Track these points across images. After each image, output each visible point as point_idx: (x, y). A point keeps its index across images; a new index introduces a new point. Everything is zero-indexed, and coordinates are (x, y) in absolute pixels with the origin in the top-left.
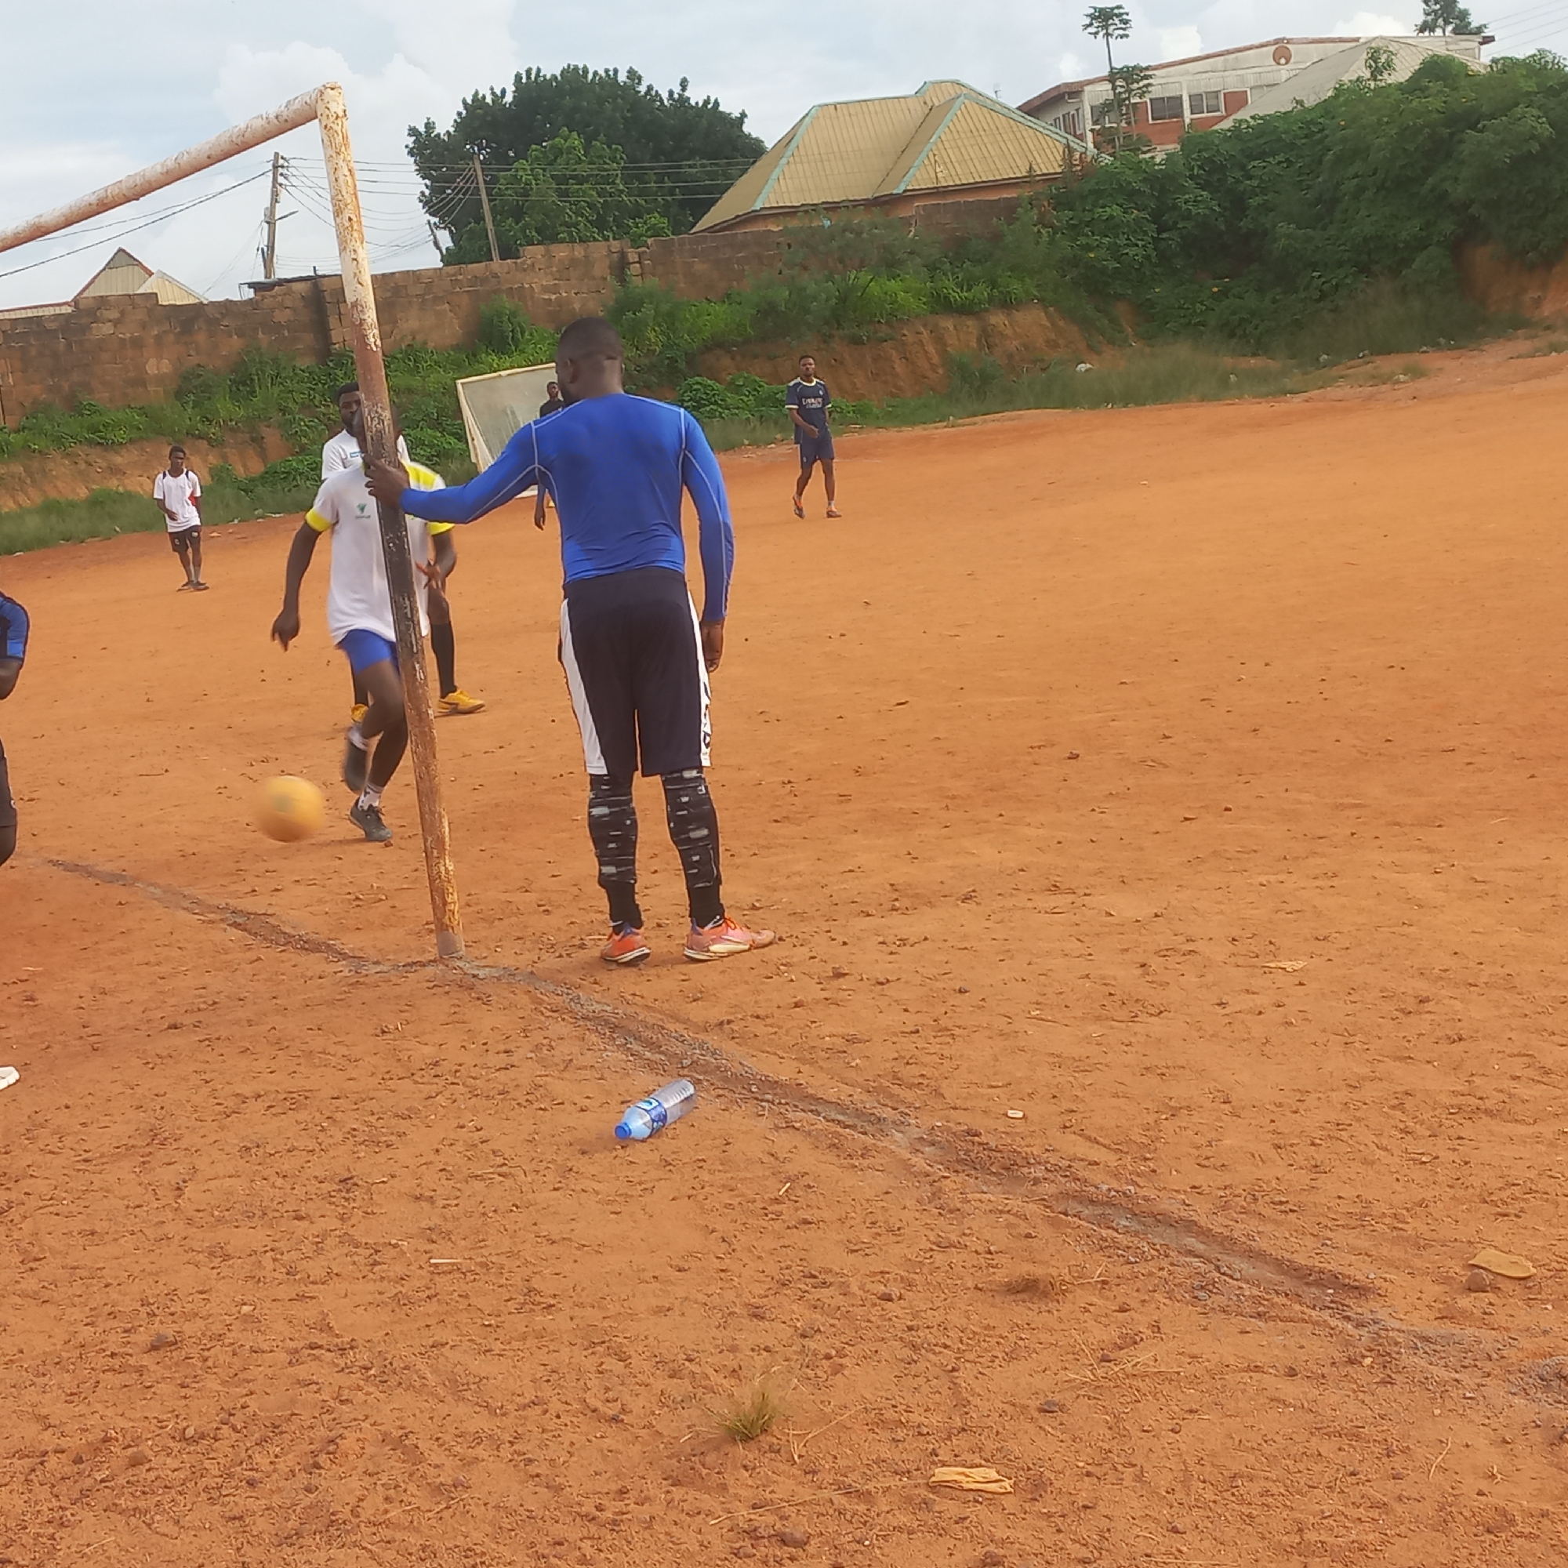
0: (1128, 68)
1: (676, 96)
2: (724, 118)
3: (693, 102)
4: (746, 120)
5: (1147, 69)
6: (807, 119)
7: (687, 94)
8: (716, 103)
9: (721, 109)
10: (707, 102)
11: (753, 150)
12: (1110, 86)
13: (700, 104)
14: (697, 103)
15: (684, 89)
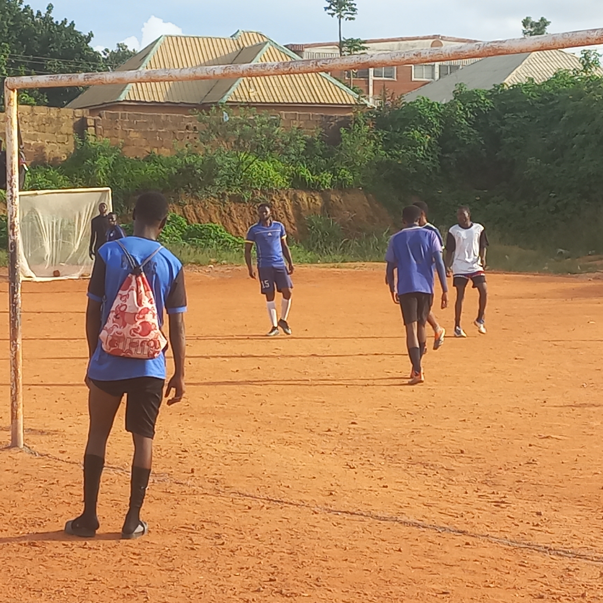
0: (352, 39)
1: (43, 15)
2: (76, 34)
3: (54, 21)
4: (92, 38)
5: (365, 42)
7: (51, 15)
8: (72, 24)
9: (75, 29)
10: (64, 22)
12: (338, 51)
13: (60, 23)
14: (57, 22)
15: (49, 12)
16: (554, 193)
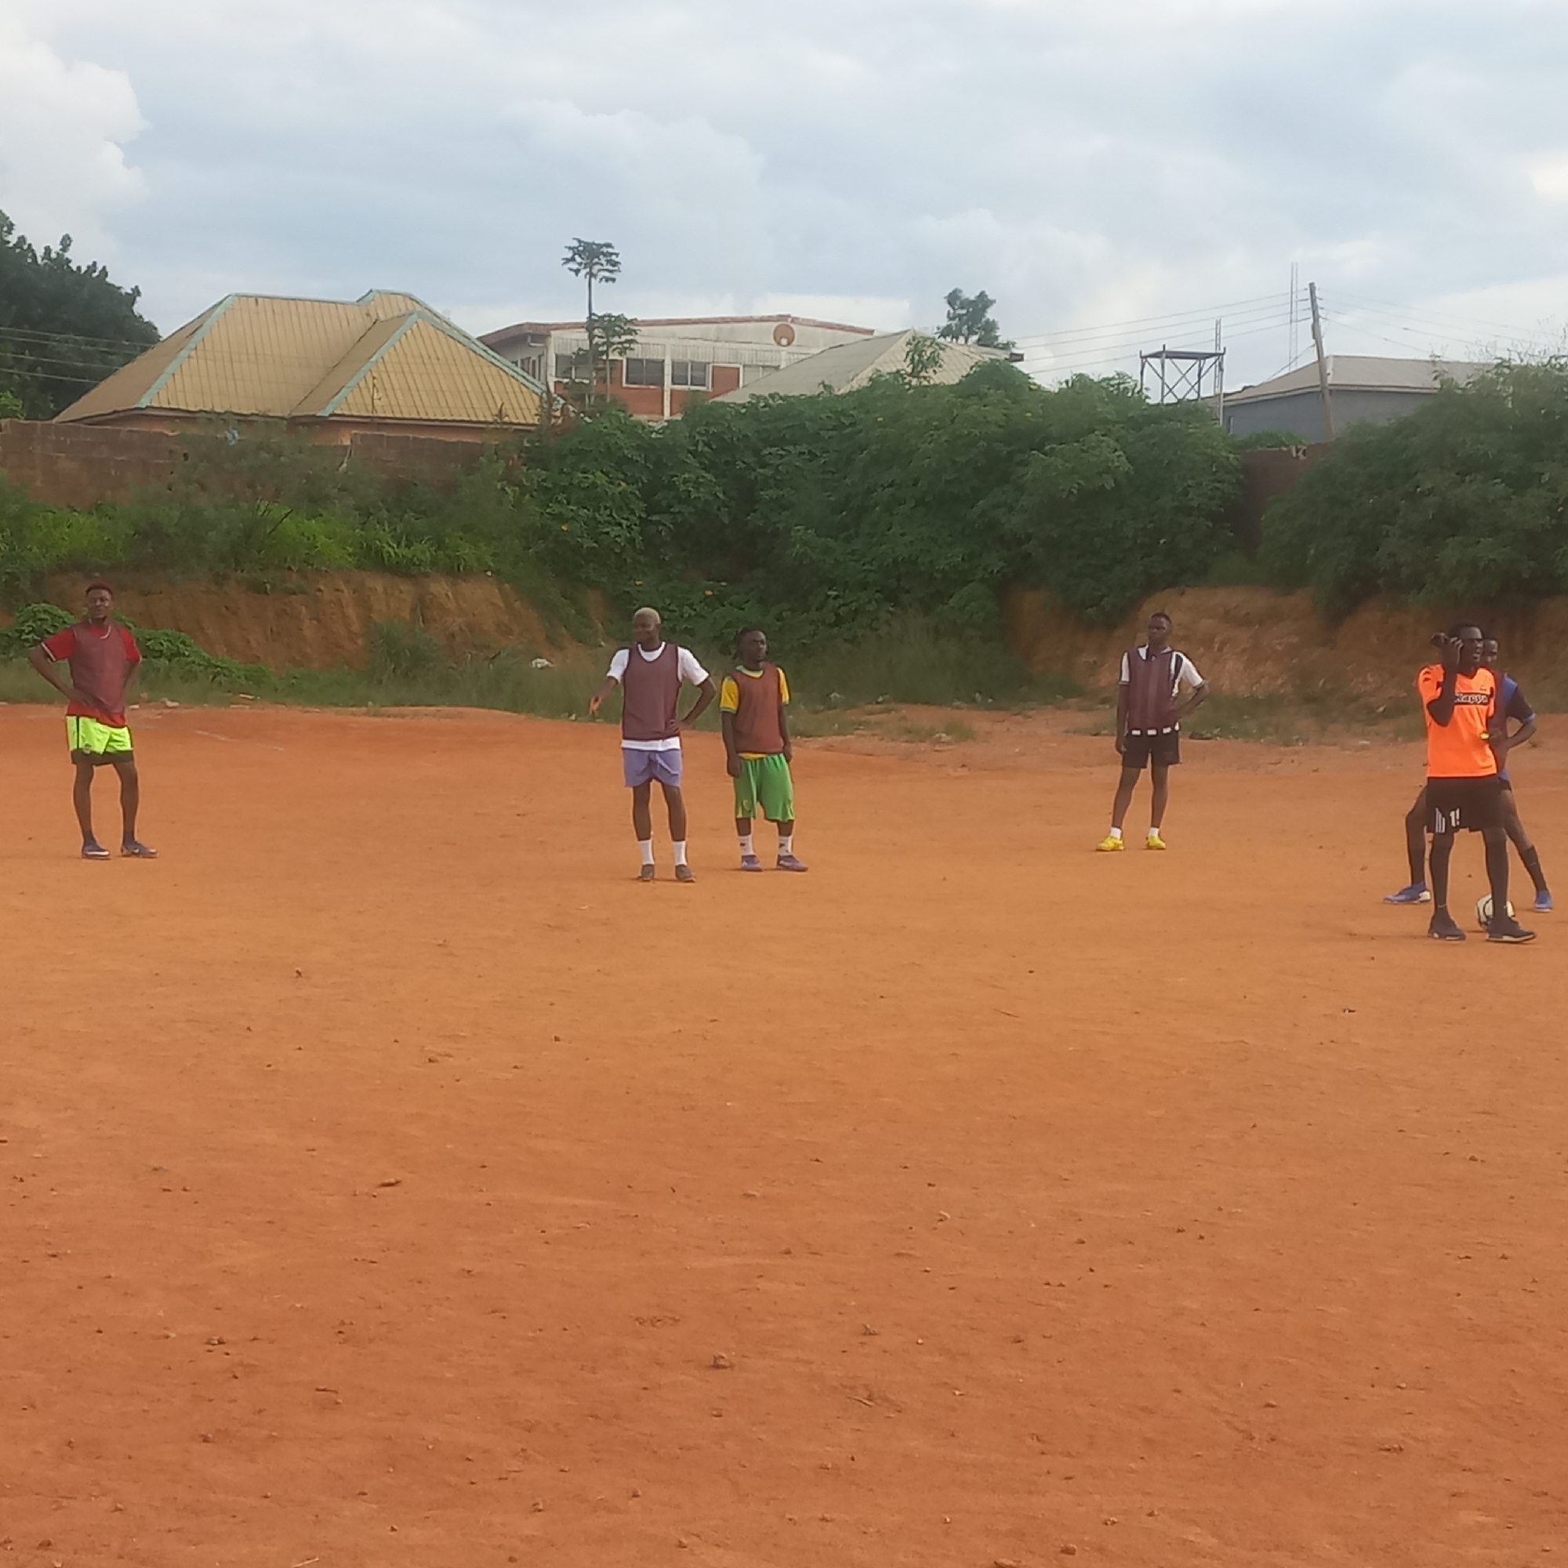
0: (610, 316)
1: (54, 255)
2: (112, 291)
3: (74, 266)
6: (219, 310)
8: (104, 272)
9: (108, 280)
10: (92, 268)
11: (144, 336)
13: (84, 269)
14: (79, 268)
15: (65, 249)
16: (835, 590)
